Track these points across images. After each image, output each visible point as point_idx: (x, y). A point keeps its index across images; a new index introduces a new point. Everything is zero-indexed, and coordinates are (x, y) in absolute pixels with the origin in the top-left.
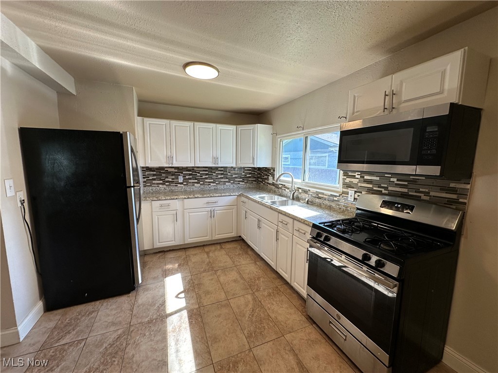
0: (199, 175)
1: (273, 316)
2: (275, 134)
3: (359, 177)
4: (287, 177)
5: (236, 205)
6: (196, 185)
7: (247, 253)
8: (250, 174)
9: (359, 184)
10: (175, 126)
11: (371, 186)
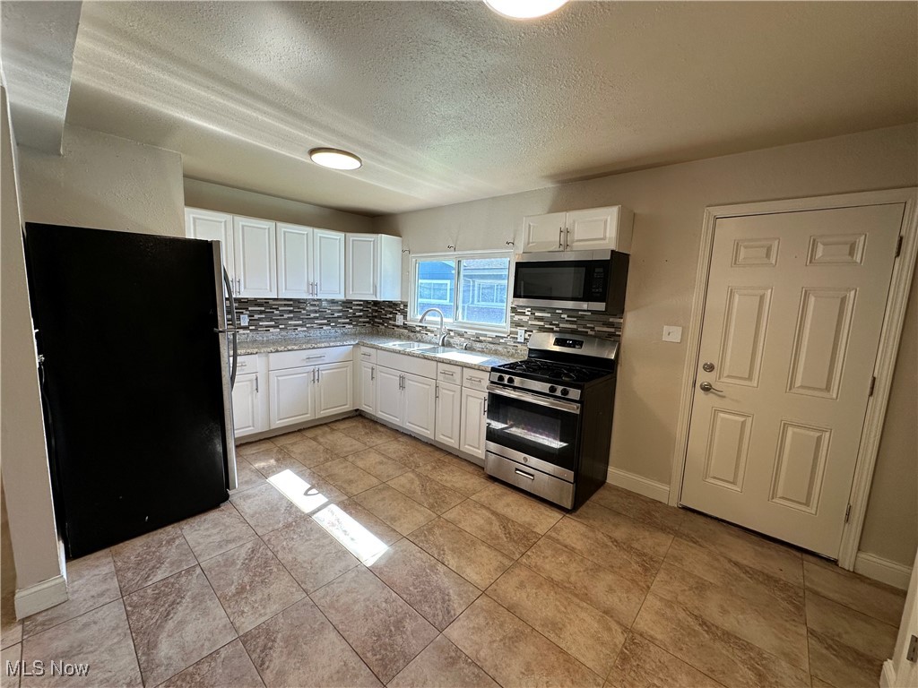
0: (278, 312)
1: (449, 485)
2: (406, 252)
3: (529, 313)
4: (434, 316)
5: (349, 360)
6: (272, 330)
7: (377, 431)
8: (361, 311)
9: (530, 322)
10: (243, 226)
11: (542, 323)
